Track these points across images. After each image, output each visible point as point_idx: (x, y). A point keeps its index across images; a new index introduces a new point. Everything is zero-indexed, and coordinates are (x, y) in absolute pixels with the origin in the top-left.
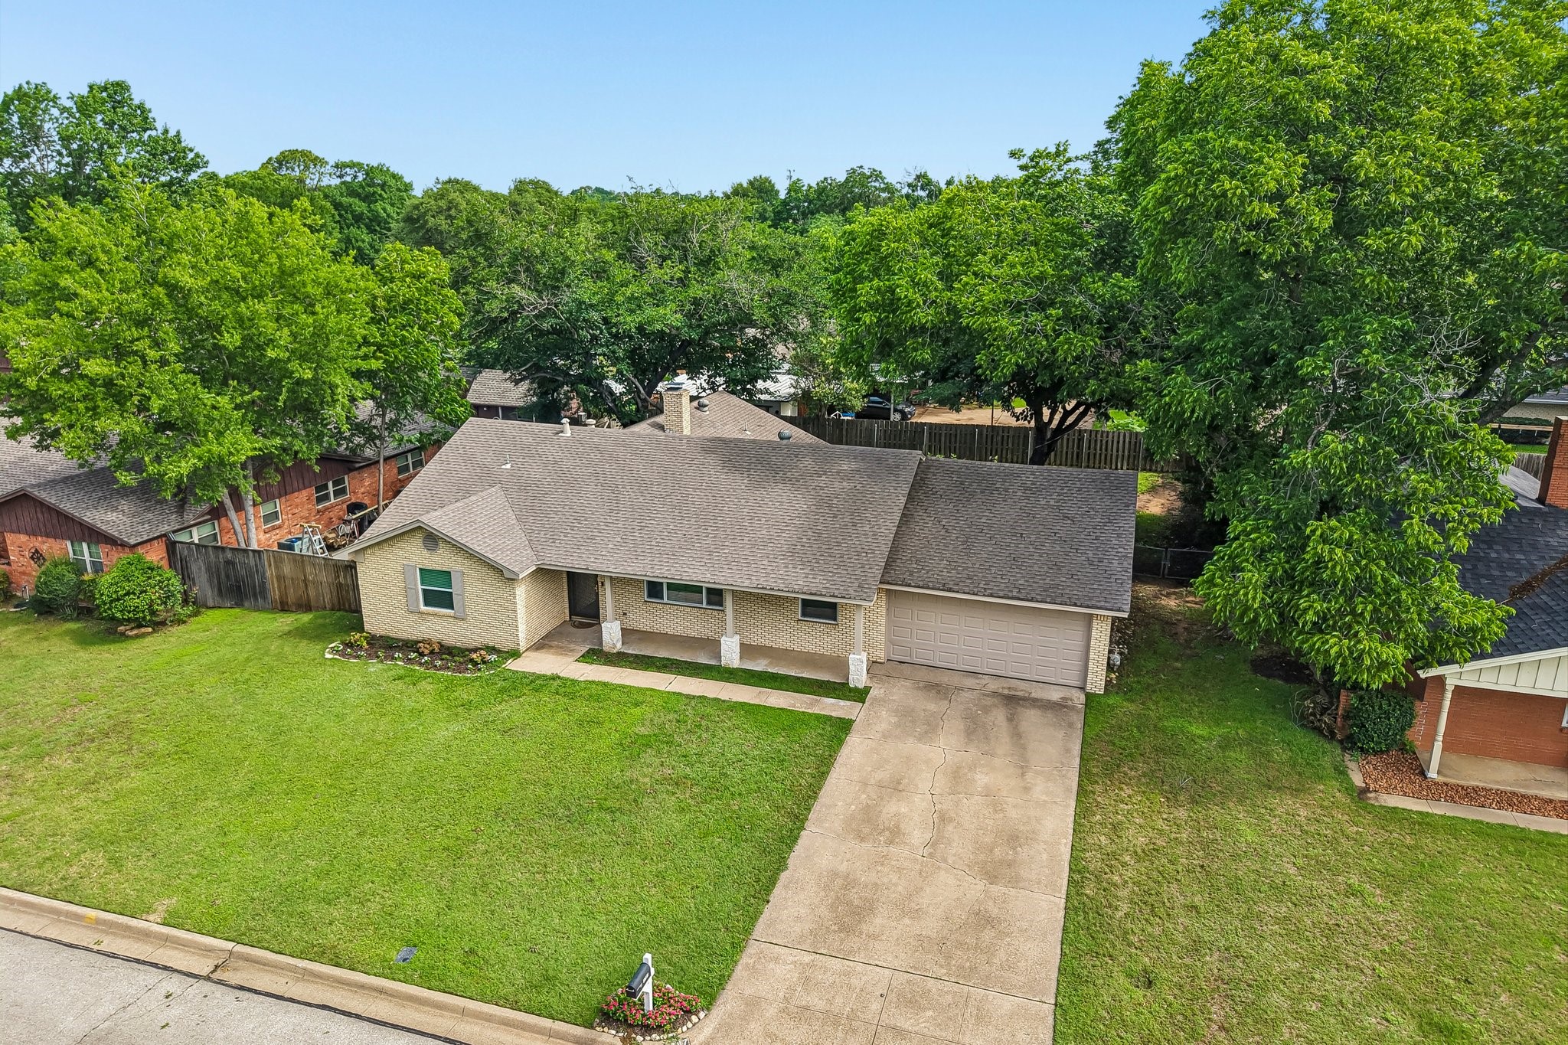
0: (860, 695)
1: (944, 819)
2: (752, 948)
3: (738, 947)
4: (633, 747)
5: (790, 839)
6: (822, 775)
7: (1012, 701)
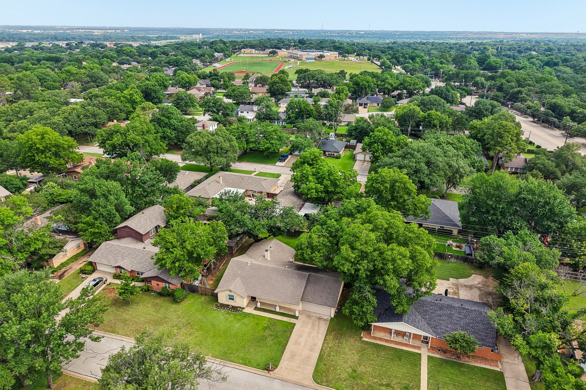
0: (297, 318)
1: (306, 342)
2: (281, 361)
3: (280, 361)
4: (265, 329)
5: (286, 345)
6: (291, 334)
7: (320, 319)
